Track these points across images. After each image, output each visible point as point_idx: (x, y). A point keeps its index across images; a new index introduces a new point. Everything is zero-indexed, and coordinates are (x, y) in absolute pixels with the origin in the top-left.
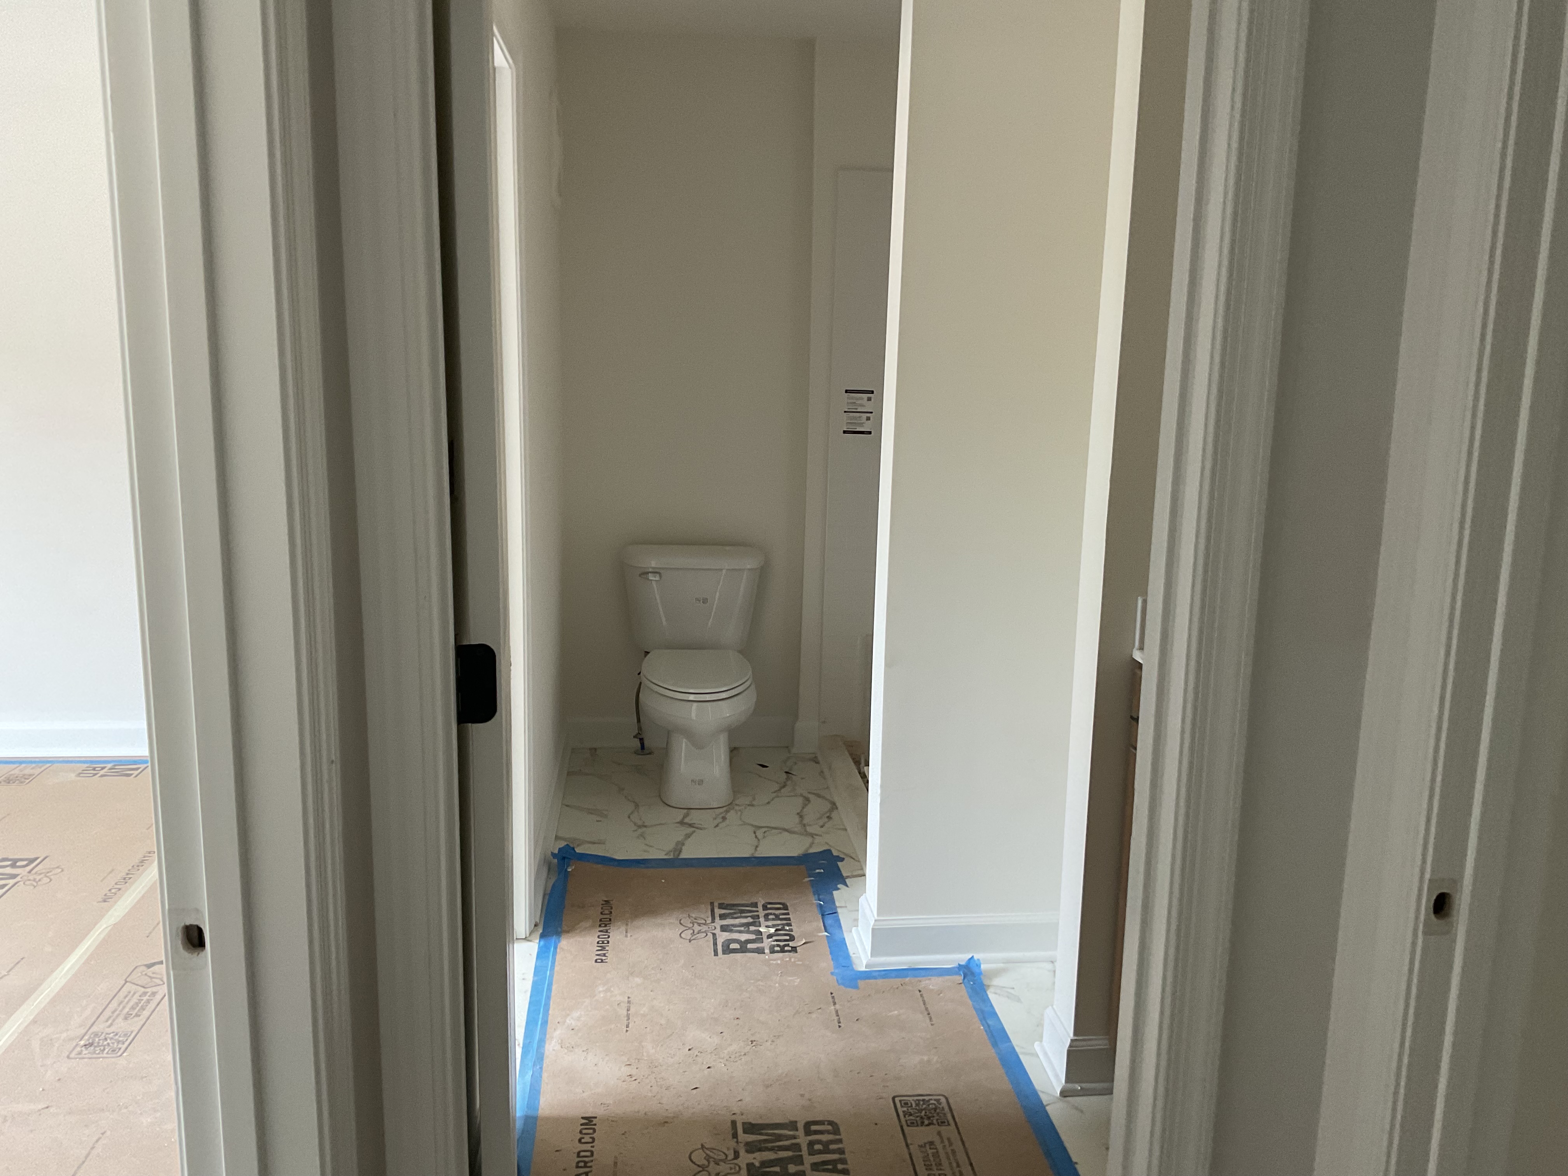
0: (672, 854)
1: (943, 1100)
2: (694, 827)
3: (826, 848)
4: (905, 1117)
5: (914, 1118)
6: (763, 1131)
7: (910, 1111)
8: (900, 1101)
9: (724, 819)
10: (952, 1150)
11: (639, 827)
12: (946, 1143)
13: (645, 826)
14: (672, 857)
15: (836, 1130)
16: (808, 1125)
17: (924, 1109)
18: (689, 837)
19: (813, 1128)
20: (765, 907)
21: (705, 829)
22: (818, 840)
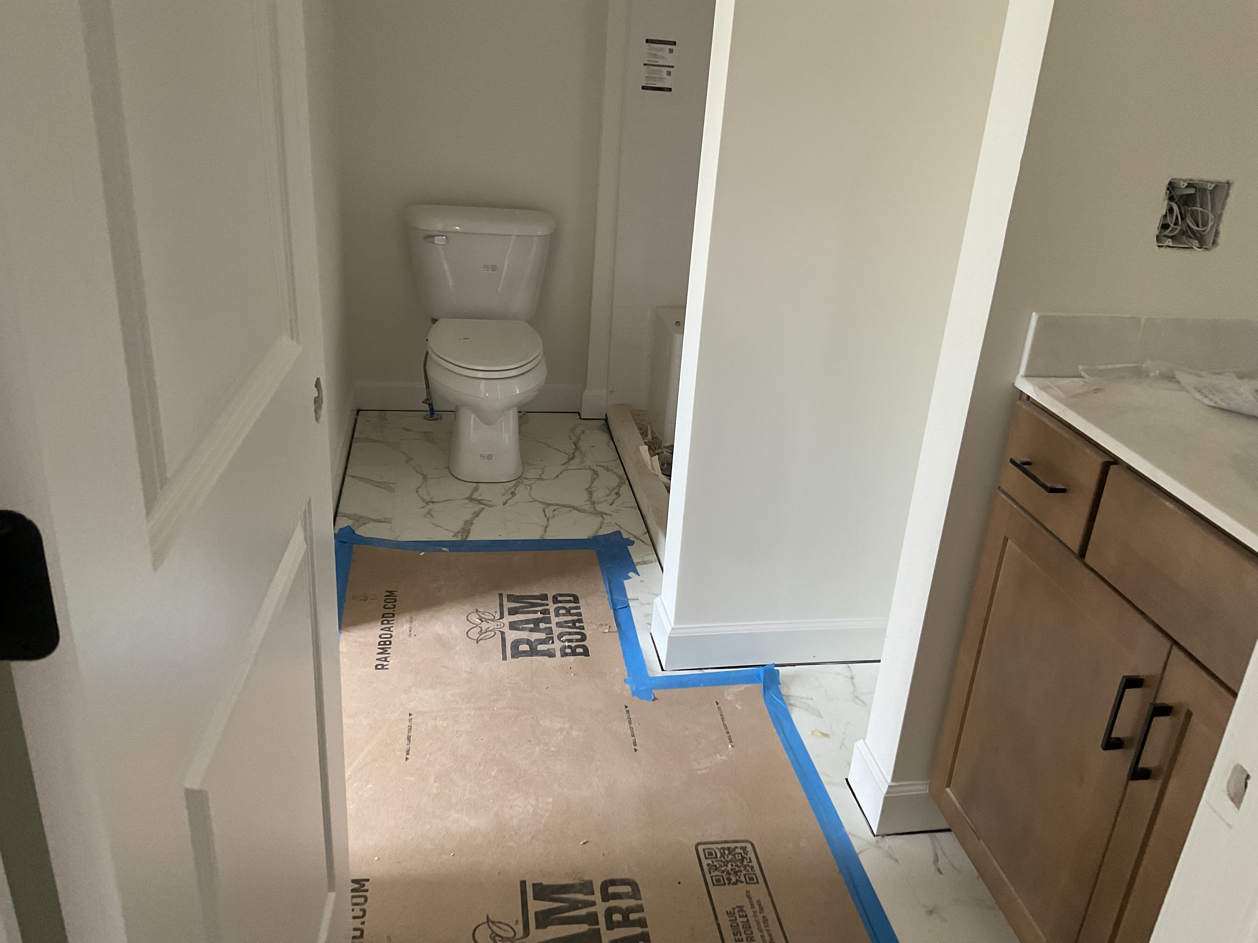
0: (460, 535)
1: (749, 848)
2: (482, 504)
3: (616, 529)
4: (710, 873)
5: (719, 873)
6: (556, 896)
7: (715, 863)
8: (704, 850)
9: (513, 494)
10: (764, 917)
11: (428, 503)
12: (757, 909)
13: (433, 502)
14: (459, 539)
15: (636, 893)
16: (606, 885)
17: (730, 861)
18: (478, 516)
19: (611, 890)
20: (555, 600)
21: (494, 506)
22: (608, 519)
